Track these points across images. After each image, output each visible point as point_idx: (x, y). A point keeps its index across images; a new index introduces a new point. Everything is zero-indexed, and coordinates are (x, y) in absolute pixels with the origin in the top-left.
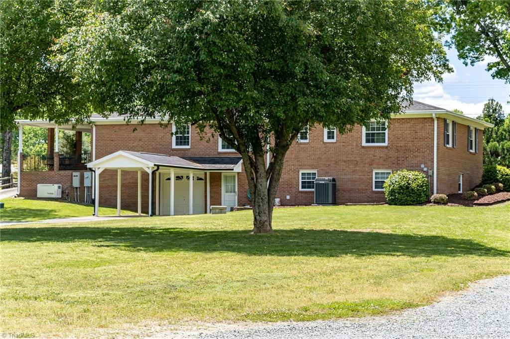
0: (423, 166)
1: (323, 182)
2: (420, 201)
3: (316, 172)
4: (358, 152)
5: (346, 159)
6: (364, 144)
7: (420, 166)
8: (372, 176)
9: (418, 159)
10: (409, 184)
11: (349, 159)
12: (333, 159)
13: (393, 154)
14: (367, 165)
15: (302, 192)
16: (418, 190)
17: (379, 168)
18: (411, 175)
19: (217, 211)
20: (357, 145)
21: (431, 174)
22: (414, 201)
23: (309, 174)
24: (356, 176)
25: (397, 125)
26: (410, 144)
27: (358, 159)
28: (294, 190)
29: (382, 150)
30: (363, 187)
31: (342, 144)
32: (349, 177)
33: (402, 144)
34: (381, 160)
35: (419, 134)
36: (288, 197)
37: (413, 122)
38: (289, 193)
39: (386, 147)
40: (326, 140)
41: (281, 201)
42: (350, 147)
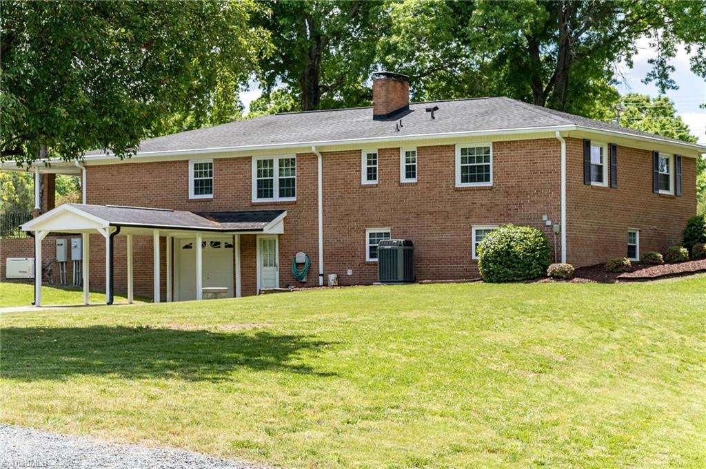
0: (545, 218)
1: (390, 247)
2: (530, 275)
3: (389, 231)
4: (449, 197)
5: (432, 210)
6: (459, 183)
7: (542, 218)
8: (471, 235)
9: (539, 206)
10: (512, 247)
11: (436, 209)
12: (413, 210)
13: (500, 198)
14: (462, 218)
15: (369, 264)
16: (525, 257)
17: (480, 223)
18: (516, 232)
19: (210, 295)
20: (447, 187)
21: (558, 231)
22: (520, 276)
23: (380, 235)
24: (447, 237)
25: (506, 151)
26: (526, 183)
27: (449, 209)
28: (358, 261)
29: (484, 193)
30: (457, 253)
31: (426, 185)
32: (436, 238)
33: (513, 182)
34: (484, 210)
35: (539, 166)
36: (350, 272)
37: (529, 147)
38: (352, 266)
39: (491, 189)
40: (403, 179)
41: (338, 278)
42: (437, 190)
